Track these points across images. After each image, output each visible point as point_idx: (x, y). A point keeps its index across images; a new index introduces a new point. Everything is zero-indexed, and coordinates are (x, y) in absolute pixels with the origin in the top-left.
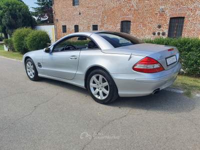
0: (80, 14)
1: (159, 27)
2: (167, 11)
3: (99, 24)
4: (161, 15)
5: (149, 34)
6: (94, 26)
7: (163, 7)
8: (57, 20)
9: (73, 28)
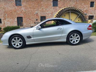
1: (37, 20)
2: (39, 14)
3: (2, 18)
4: (37, 15)
5: (33, 23)
7: (37, 12)
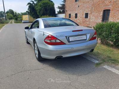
0: (79, 6)
3: (89, 13)
6: (86, 14)
8: (67, 11)
9: (74, 15)
